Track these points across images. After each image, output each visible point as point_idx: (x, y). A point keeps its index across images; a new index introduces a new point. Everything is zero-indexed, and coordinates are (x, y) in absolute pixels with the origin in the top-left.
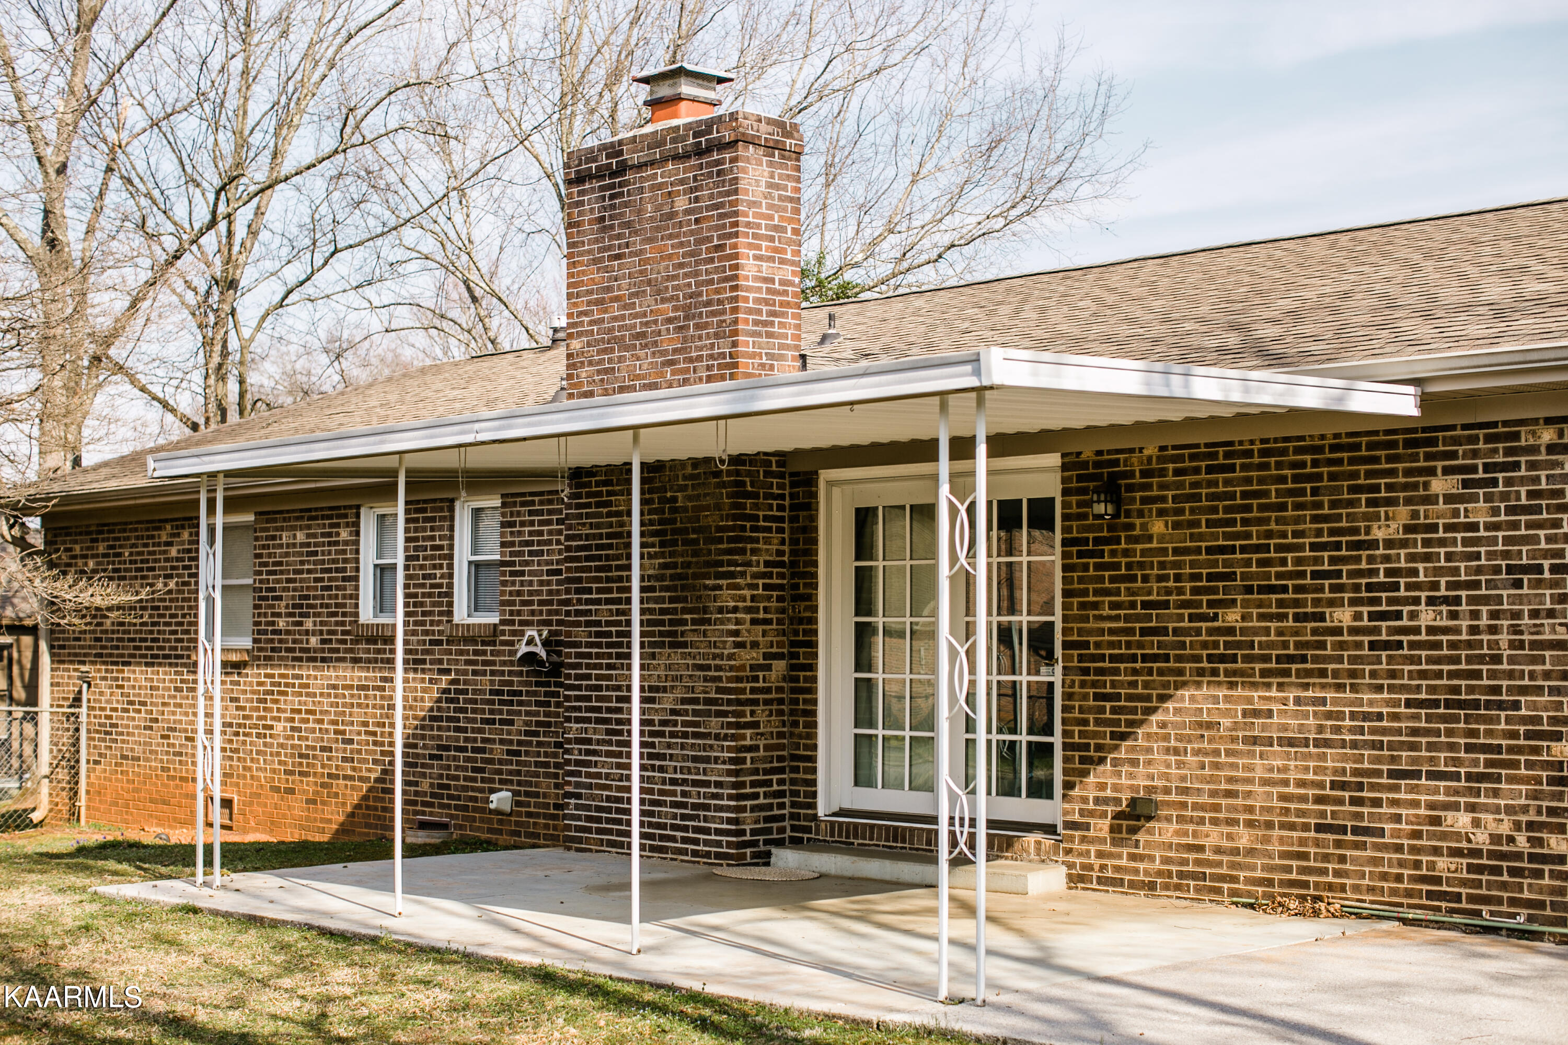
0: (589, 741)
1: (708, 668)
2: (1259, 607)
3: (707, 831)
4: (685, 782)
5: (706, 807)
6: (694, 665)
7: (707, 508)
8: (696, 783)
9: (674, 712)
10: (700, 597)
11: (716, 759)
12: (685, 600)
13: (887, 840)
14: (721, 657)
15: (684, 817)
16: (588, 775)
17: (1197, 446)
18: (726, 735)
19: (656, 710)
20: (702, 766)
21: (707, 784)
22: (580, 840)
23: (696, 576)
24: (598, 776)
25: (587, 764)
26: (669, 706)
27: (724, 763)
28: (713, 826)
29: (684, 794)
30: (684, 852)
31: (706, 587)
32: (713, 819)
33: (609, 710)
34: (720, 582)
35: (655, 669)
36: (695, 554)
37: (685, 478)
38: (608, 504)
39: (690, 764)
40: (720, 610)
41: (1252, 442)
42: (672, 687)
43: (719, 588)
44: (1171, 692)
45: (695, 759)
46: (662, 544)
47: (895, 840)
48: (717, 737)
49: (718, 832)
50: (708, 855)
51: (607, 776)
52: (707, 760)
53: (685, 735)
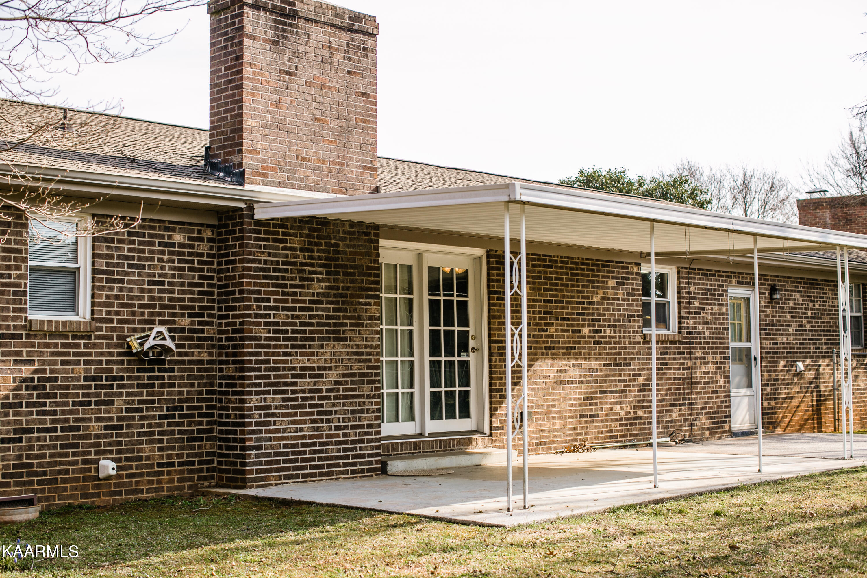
0: (269, 407)
1: (362, 354)
2: (561, 326)
3: (362, 456)
4: (346, 427)
5: (361, 441)
6: (352, 352)
7: (361, 254)
8: (353, 427)
9: (336, 383)
10: (356, 309)
11: (368, 411)
12: (346, 310)
13: (411, 449)
14: (371, 347)
15: (345, 450)
16: (267, 432)
17: (539, 255)
18: (374, 395)
19: (324, 382)
20: (357, 416)
21: (361, 427)
22: (261, 479)
23: (352, 296)
24: (277, 431)
25: (268, 423)
26: (333, 379)
27: (373, 412)
28: (366, 452)
29: (345, 435)
30: (347, 472)
31: (360, 303)
32: (366, 448)
33: (285, 384)
34: (370, 301)
35: (323, 355)
36: (353, 282)
37: (344, 232)
38: (285, 241)
39: (350, 415)
40: (370, 318)
41: (558, 257)
42: (336, 367)
43: (369, 304)
44: (533, 363)
45: (353, 412)
46: (328, 273)
47: (415, 449)
48: (368, 397)
49: (370, 455)
50: (362, 471)
51: (285, 431)
52: (362, 411)
53: (345, 397)
